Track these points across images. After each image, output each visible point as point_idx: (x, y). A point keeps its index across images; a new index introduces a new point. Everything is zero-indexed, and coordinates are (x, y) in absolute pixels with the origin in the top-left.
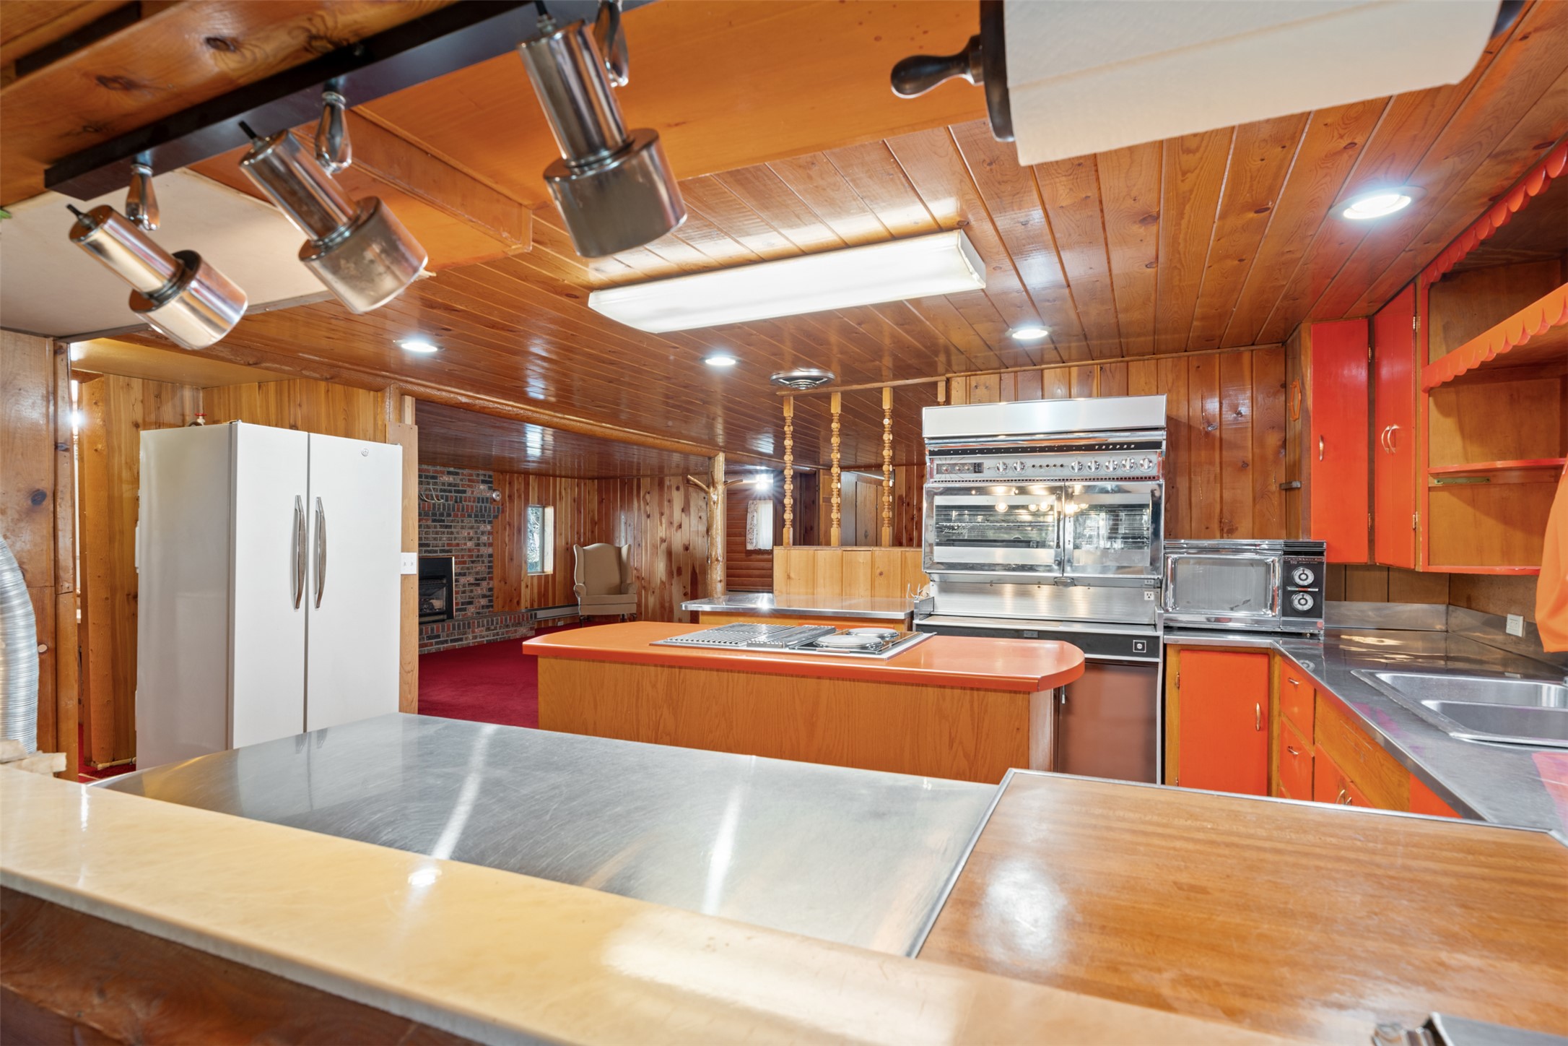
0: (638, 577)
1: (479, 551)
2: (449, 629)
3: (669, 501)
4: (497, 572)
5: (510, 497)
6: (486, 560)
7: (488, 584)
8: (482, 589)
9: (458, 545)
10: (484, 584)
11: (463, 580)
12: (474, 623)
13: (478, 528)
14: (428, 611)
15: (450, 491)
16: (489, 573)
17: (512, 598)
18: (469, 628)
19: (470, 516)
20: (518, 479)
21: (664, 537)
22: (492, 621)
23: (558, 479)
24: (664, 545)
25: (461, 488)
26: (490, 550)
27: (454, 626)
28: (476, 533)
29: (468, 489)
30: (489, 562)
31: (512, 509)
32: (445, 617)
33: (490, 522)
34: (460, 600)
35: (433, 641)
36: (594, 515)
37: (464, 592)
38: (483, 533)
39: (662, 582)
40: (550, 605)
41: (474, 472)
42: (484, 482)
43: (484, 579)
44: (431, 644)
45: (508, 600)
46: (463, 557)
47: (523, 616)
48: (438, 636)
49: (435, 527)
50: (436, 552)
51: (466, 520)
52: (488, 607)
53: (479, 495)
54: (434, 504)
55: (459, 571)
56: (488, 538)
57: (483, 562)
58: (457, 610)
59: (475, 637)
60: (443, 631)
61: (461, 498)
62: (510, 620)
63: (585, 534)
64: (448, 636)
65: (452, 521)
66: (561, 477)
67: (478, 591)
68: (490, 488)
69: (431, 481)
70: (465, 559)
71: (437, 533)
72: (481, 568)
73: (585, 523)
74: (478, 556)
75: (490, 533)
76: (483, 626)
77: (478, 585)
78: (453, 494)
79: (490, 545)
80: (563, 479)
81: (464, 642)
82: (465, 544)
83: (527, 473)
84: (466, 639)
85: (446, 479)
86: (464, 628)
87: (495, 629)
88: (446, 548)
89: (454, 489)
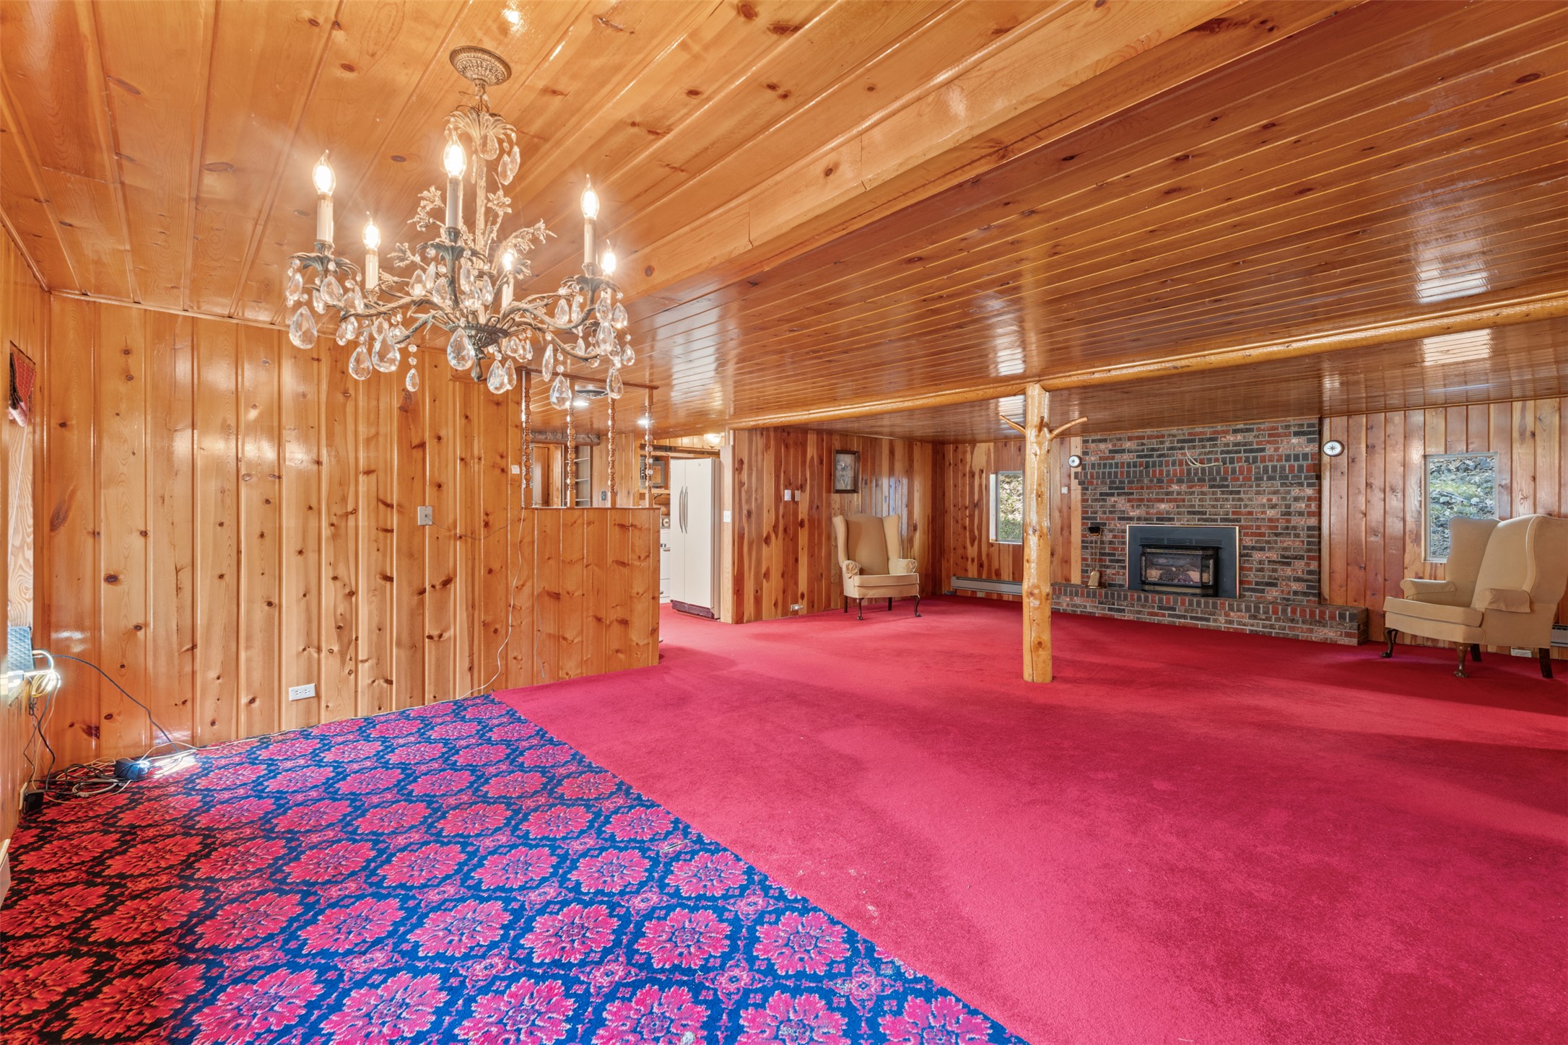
1: (1288, 521)
6: (1301, 533)
7: (1308, 564)
8: (1294, 570)
9: (1250, 513)
10: (1300, 564)
11: (1255, 555)
13: (1289, 492)
14: (1178, 582)
15: (1238, 452)
19: (1272, 479)
20: (1392, 420)
25: (1256, 447)
26: (1310, 521)
28: (1284, 499)
29: (1267, 447)
30: (1309, 536)
34: (1249, 578)
35: (1167, 612)
37: (1261, 570)
38: (1296, 499)
41: (1282, 424)
42: (1297, 434)
43: (1299, 558)
44: (1164, 615)
46: (1258, 527)
48: (1174, 609)
49: (1214, 493)
50: (1215, 520)
51: (1265, 484)
53: (1288, 452)
54: (1209, 468)
55: (1246, 544)
56: (1307, 506)
57: (1295, 536)
58: (1244, 590)
59: (1229, 622)
61: (1255, 458)
64: (1183, 611)
65: (1241, 486)
67: (1288, 572)
69: (1208, 443)
70: (1263, 530)
71: (1216, 500)
74: (1287, 528)
77: (1288, 564)
78: (1242, 455)
82: (1264, 513)
85: (1231, 438)
88: (1231, 516)
89: (1242, 448)
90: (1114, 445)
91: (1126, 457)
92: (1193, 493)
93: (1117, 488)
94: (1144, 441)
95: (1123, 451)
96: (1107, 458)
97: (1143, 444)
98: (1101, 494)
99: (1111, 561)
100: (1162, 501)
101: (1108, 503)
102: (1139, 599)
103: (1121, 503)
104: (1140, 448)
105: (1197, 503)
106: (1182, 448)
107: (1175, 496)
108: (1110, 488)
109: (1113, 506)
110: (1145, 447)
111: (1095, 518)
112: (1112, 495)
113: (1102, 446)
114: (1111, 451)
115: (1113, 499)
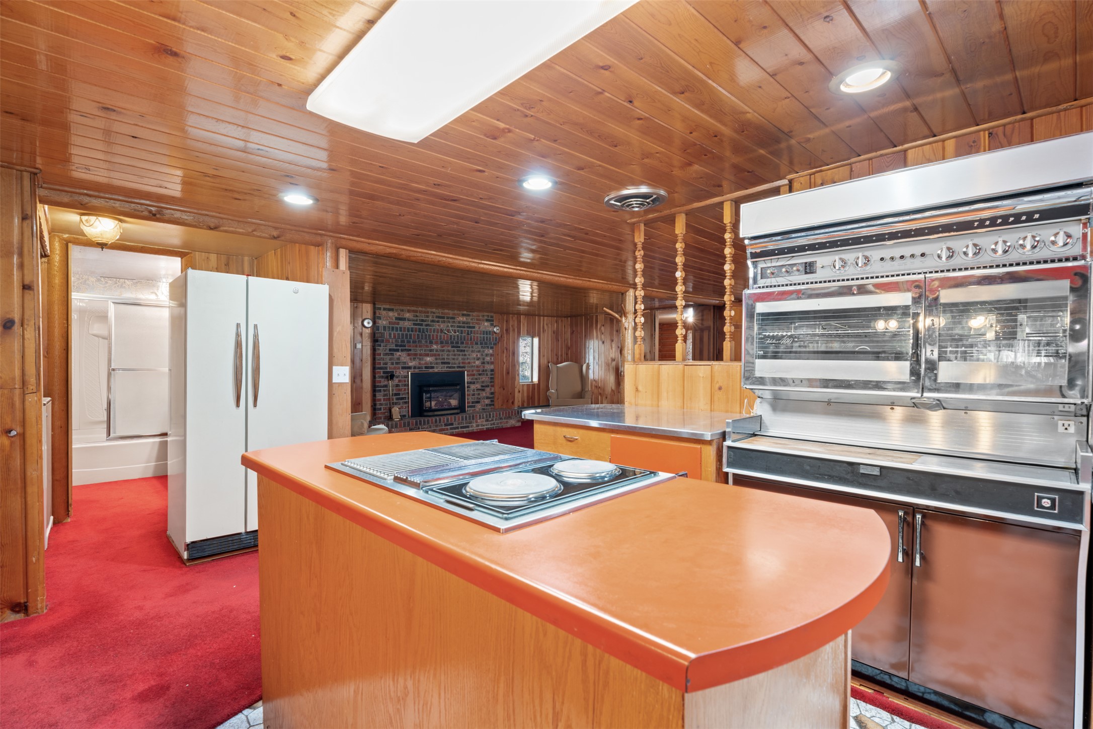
0: (596, 387)
1: (484, 367)
2: (459, 419)
3: (617, 331)
4: (497, 382)
5: (507, 330)
6: (489, 373)
7: (491, 389)
8: (486, 393)
9: (469, 363)
10: (488, 389)
11: (473, 387)
12: (476, 416)
13: (484, 351)
14: (446, 407)
15: (464, 327)
16: (491, 382)
17: (509, 399)
18: (473, 419)
19: (477, 344)
20: (512, 318)
21: (614, 357)
22: (490, 415)
23: (542, 318)
24: (614, 363)
25: (471, 325)
26: (492, 367)
27: (462, 417)
28: (482, 355)
29: (476, 326)
30: (491, 375)
31: (508, 339)
32: (459, 411)
33: (492, 348)
34: (471, 400)
36: (568, 342)
37: (473, 395)
38: (487, 355)
39: (612, 390)
40: (536, 405)
41: (481, 314)
42: (487, 320)
43: (487, 386)
45: (506, 401)
46: (473, 371)
47: (512, 412)
48: (452, 424)
49: (454, 351)
50: (454, 367)
51: (475, 346)
52: (490, 405)
53: (484, 330)
54: (451, 336)
55: (469, 380)
56: (491, 359)
57: (487, 375)
58: (468, 407)
59: (478, 426)
60: (455, 420)
61: (471, 331)
62: (503, 414)
63: (562, 355)
64: (458, 424)
65: (465, 347)
66: (544, 316)
67: (484, 394)
68: (492, 325)
69: (451, 320)
70: (474, 372)
72: (485, 379)
73: (562, 348)
74: (483, 371)
75: (491, 355)
76: (483, 418)
77: (483, 390)
78: (466, 329)
79: (492, 363)
80: (546, 318)
81: (470, 429)
82: (474, 363)
83: (519, 314)
84: (472, 426)
85: (461, 319)
86: (470, 419)
87: (492, 420)
88: (461, 365)
89: (466, 325)
90: (399, 314)
91: (407, 324)
92: (443, 351)
93: (401, 346)
94: (418, 314)
95: (404, 319)
96: (394, 323)
97: (417, 316)
98: (390, 350)
99: (397, 399)
100: (427, 355)
101: (395, 357)
102: (436, 421)
103: (403, 357)
104: (415, 318)
105: (446, 357)
106: (438, 322)
107: (435, 352)
108: (396, 346)
109: (398, 359)
110: (418, 318)
111: (386, 368)
112: (398, 350)
113: (391, 314)
114: (396, 319)
115: (398, 354)
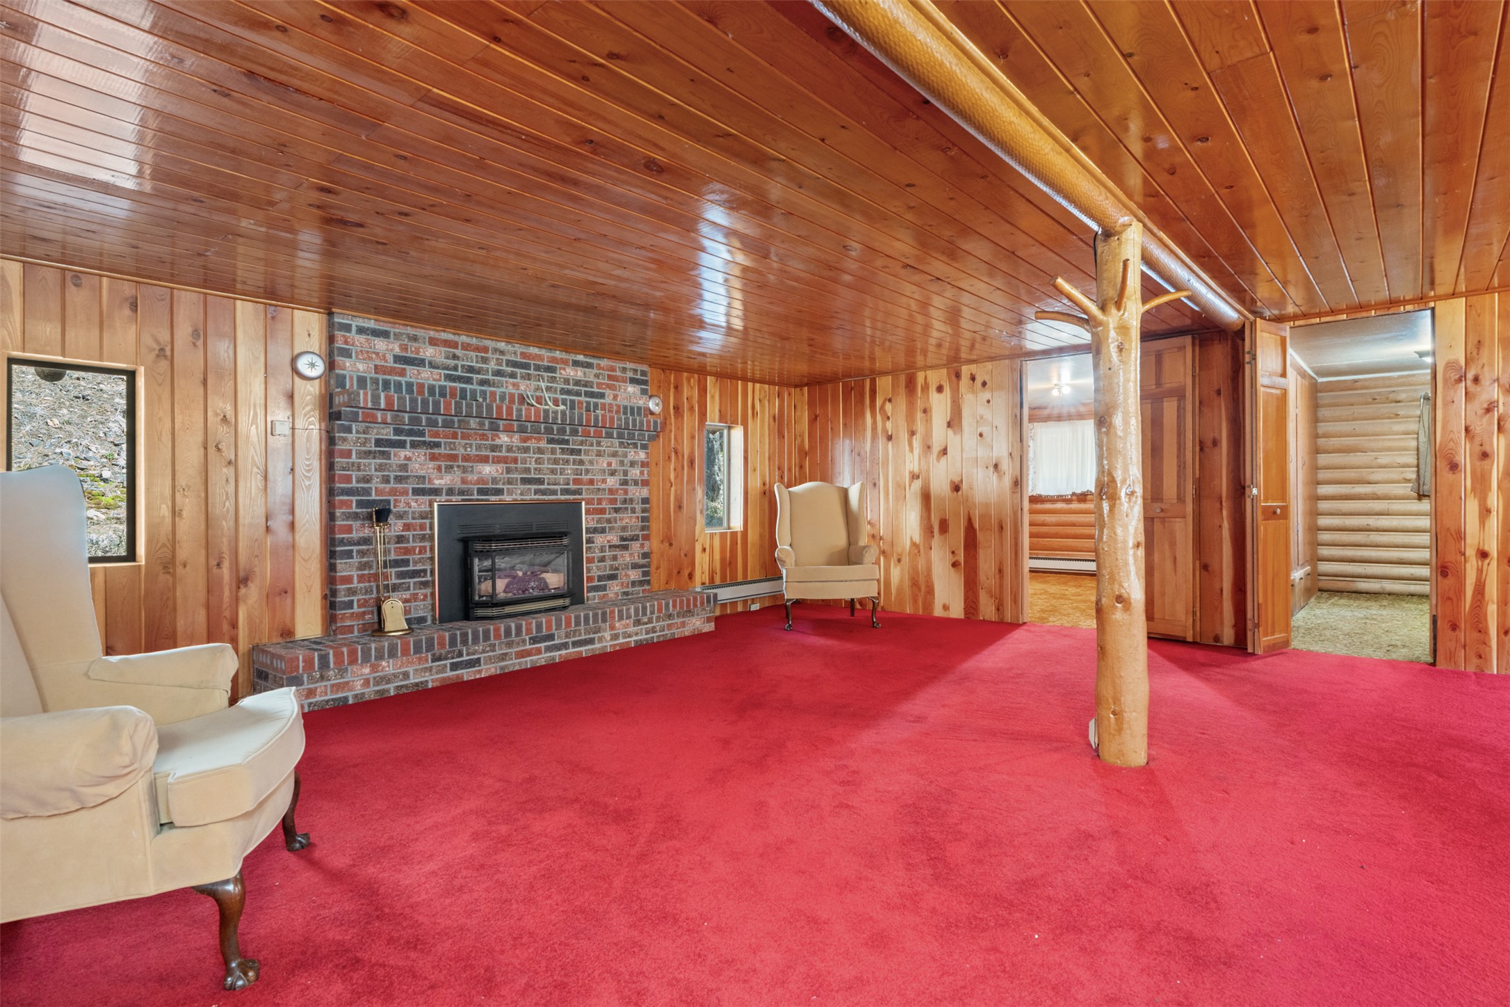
0: (873, 536)
1: (626, 492)
2: (568, 624)
3: (925, 411)
4: (656, 527)
5: (676, 408)
6: (638, 507)
7: (642, 545)
8: (631, 555)
9: (591, 482)
10: (635, 546)
11: (600, 540)
12: (612, 612)
13: (625, 455)
14: (536, 593)
15: (578, 394)
16: (643, 529)
17: (682, 569)
18: (604, 621)
19: (610, 436)
20: (689, 381)
21: (916, 470)
22: (644, 608)
23: (750, 385)
24: (917, 484)
25: (595, 390)
26: (645, 492)
27: (577, 618)
28: (622, 463)
29: (607, 392)
30: (644, 511)
31: (680, 429)
32: (567, 601)
33: (644, 447)
34: (595, 573)
35: (542, 645)
36: (803, 441)
37: (602, 559)
38: (633, 464)
39: (914, 544)
40: (740, 579)
41: (618, 365)
42: (633, 381)
43: (634, 538)
44: (539, 651)
45: (675, 572)
46: (600, 501)
47: (695, 599)
48: (551, 637)
49: (553, 452)
50: (554, 492)
51: (605, 442)
52: (641, 583)
53: (625, 403)
54: (546, 412)
55: (593, 525)
56: (642, 473)
57: (633, 511)
58: (591, 589)
59: (615, 637)
60: (559, 626)
61: (596, 405)
62: (675, 606)
63: (790, 470)
64: (567, 636)
65: (582, 443)
66: (754, 381)
67: (626, 558)
68: (644, 392)
69: (546, 374)
70: (604, 505)
71: (556, 462)
72: (629, 520)
73: (790, 453)
74: (625, 501)
75: (644, 464)
76: (629, 617)
77: (625, 548)
78: (583, 398)
79: (645, 483)
80: (758, 386)
81: (597, 645)
82: (604, 481)
83: (701, 371)
84: (600, 639)
85: (571, 372)
86: (595, 621)
87: (650, 621)
88: (572, 487)
89: (583, 389)
90: (404, 348)
91: (427, 376)
92: (526, 450)
93: (410, 433)
94: (459, 352)
95: (420, 363)
96: (391, 371)
97: (455, 357)
98: (379, 442)
99: (401, 575)
100: (485, 460)
101: (394, 461)
102: (508, 633)
103: (419, 462)
104: (452, 362)
105: (533, 466)
106: (513, 375)
107: (504, 454)
108: (398, 431)
109: (404, 467)
110: (460, 363)
111: (367, 492)
112: (401, 445)
113: (380, 344)
114: (397, 359)
115: (403, 453)
